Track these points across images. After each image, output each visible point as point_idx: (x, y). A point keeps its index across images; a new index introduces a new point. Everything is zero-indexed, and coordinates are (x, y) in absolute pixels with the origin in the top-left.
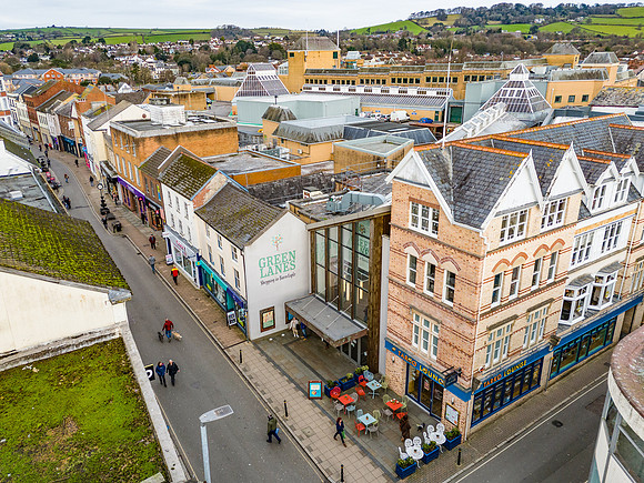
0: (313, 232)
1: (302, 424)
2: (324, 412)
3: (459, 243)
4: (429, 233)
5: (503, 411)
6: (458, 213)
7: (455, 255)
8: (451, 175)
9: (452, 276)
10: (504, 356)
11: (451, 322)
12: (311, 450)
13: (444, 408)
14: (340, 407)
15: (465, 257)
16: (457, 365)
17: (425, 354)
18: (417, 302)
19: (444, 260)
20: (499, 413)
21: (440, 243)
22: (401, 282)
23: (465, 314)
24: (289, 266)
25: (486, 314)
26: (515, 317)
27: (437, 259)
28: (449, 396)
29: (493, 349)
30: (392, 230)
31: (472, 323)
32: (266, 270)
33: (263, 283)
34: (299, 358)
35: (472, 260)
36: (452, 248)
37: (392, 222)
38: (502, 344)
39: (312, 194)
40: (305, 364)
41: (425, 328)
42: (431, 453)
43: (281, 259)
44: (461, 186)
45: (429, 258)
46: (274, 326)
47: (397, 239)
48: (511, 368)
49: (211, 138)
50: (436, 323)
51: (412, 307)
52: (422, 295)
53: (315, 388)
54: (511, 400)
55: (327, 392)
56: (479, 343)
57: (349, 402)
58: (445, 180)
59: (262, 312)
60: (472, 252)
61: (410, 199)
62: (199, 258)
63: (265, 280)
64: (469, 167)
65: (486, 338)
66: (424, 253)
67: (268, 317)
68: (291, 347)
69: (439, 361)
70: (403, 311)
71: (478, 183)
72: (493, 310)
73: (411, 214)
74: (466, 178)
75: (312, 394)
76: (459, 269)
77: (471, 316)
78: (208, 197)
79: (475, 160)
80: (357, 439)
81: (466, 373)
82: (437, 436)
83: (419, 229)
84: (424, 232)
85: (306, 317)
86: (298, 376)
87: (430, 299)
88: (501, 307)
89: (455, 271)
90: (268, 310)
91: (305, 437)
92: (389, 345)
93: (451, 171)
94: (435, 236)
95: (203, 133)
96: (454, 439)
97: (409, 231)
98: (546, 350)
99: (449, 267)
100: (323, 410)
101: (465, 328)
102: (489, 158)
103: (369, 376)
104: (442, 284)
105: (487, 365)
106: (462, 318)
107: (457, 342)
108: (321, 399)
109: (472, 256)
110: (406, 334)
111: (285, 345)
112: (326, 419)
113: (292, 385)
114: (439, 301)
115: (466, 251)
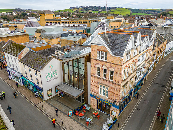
0: (63, 63)
2: (75, 120)
3: (115, 62)
4: (104, 60)
5: (125, 109)
6: (114, 53)
7: (113, 66)
8: (109, 41)
10: (125, 93)
11: (112, 86)
13: (111, 111)
14: (79, 118)
15: (117, 66)
16: (115, 98)
17: (104, 97)
18: (100, 81)
19: (109, 68)
21: (108, 62)
22: (95, 76)
23: (117, 83)
24: (55, 75)
25: (122, 82)
26: (128, 82)
27: (107, 67)
30: (91, 60)
31: (120, 86)
32: (48, 77)
33: (47, 82)
34: (62, 104)
35: (119, 67)
36: (112, 63)
37: (92, 57)
39: (58, 52)
40: (65, 105)
41: (104, 89)
43: (53, 73)
44: (113, 44)
45: (104, 67)
46: (52, 95)
47: (93, 63)
48: (127, 96)
49: (20, 38)
50: (107, 87)
51: (99, 83)
52: (102, 79)
53: (70, 113)
54: (126, 105)
55: (74, 113)
58: (108, 43)
59: (48, 91)
60: (119, 64)
61: (97, 50)
62: (22, 76)
63: (48, 80)
64: (114, 39)
65: (122, 89)
66: (102, 66)
67: (50, 92)
68: (59, 100)
69: (109, 98)
70: (96, 85)
71: (118, 43)
72: (124, 81)
73: (97, 55)
74: (114, 42)
75: (70, 115)
76: (115, 70)
77: (119, 84)
78: (23, 56)
79: (116, 36)
80: (88, 127)
81: (118, 101)
83: (100, 59)
84: (102, 60)
85: (67, 92)
87: (105, 80)
89: (113, 70)
90: (50, 90)
92: (92, 95)
94: (106, 61)
95: (17, 36)
97: (97, 60)
99: (111, 69)
100: (74, 119)
101: (118, 87)
102: (120, 36)
104: (109, 75)
105: (122, 97)
106: (116, 84)
107: (115, 92)
108: (72, 116)
109: (119, 65)
110: (97, 91)
111: (57, 100)
112: (76, 122)
113: (62, 113)
114: (108, 80)
115: (117, 64)
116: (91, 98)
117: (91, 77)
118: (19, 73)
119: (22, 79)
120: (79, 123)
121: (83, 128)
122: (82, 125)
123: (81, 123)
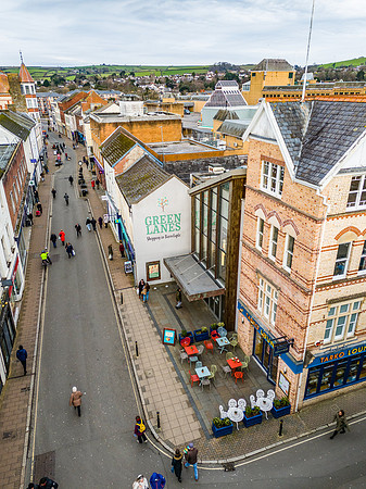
0: (193, 195)
1: (147, 366)
2: (171, 358)
3: (299, 204)
4: (276, 194)
5: (346, 389)
6: (301, 170)
7: (295, 218)
8: (305, 130)
9: (292, 240)
10: (351, 334)
11: (288, 289)
12: (144, 391)
13: (278, 375)
14: (184, 356)
15: (303, 218)
16: (291, 335)
18: (262, 267)
19: (285, 223)
20: (341, 391)
21: (283, 204)
22: (251, 246)
23: (300, 283)
24: (175, 227)
25: (325, 285)
27: (280, 222)
28: (282, 366)
29: (335, 325)
30: (247, 192)
31: (307, 294)
32: (152, 228)
33: (149, 239)
34: (171, 307)
35: (310, 223)
36: (293, 209)
37: (247, 184)
38: (348, 321)
41: (268, 293)
42: (253, 418)
43: (166, 219)
44: (312, 140)
45: (273, 221)
46: (159, 278)
47: (250, 202)
48: (357, 347)
50: (275, 290)
51: (258, 272)
52: (267, 259)
53: (169, 335)
54: (357, 380)
56: (314, 316)
57: (194, 352)
58: (297, 134)
59: (148, 264)
60: (310, 213)
61: (263, 157)
62: (119, 217)
63: (151, 236)
64: (326, 120)
65: (325, 312)
66: (270, 216)
67: (153, 269)
68: (169, 297)
69: (276, 328)
70: (251, 275)
71: (330, 136)
72: (334, 283)
73: (262, 174)
74: (319, 132)
76: (298, 233)
77: (305, 285)
78: (127, 166)
79: (333, 112)
80: (191, 390)
81: (298, 344)
82: (264, 402)
83: (268, 191)
84: (272, 193)
85: (179, 277)
86: (163, 322)
87: (272, 264)
88: (346, 280)
89: (294, 235)
90: (154, 263)
91: (144, 377)
92: (240, 307)
93: (306, 126)
94: (279, 197)
95: (153, 123)
96: (282, 408)
97: (260, 192)
99: (289, 230)
100: (171, 355)
101: (300, 298)
102: (349, 108)
103: (223, 332)
104: (283, 249)
105: (326, 341)
106: (298, 287)
107: (292, 312)
108: (174, 345)
109: (310, 218)
110: (253, 298)
111: (164, 295)
112: (170, 364)
113: (155, 329)
114: (280, 267)
115: (306, 212)
116: (239, 316)
117: (242, 249)
118: (116, 208)
119: (119, 224)
120: (175, 369)
121: (180, 386)
122: (180, 379)
123: (182, 372)
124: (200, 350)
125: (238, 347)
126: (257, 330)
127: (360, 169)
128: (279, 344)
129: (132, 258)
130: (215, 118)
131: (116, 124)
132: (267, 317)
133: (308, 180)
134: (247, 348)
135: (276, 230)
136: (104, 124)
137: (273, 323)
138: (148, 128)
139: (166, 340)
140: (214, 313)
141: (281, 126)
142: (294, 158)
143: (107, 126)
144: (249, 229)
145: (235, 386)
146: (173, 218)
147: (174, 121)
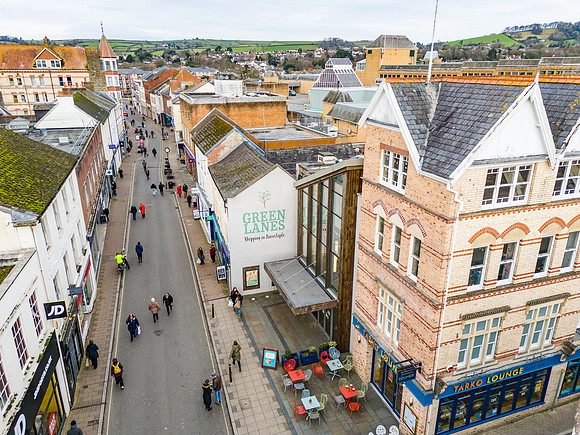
0: (300, 189)
1: (242, 394)
2: (271, 385)
3: (426, 201)
4: (398, 188)
5: (485, 426)
6: (428, 160)
7: (422, 216)
8: (432, 116)
9: (418, 242)
10: (489, 358)
11: (413, 301)
12: (238, 425)
13: (402, 408)
14: (288, 383)
15: (431, 217)
16: (417, 357)
17: (389, 337)
18: (383, 274)
19: (411, 222)
20: (479, 427)
21: (406, 200)
22: (369, 249)
23: (428, 294)
24: (278, 225)
25: (458, 297)
26: (507, 309)
27: (403, 221)
28: (408, 396)
29: (471, 346)
30: (364, 186)
31: (436, 307)
32: (251, 226)
33: (247, 239)
34: (272, 322)
35: (440, 223)
36: (419, 206)
37: (364, 176)
38: (486, 342)
40: (276, 329)
41: (389, 306)
43: (268, 216)
44: (440, 127)
45: (396, 220)
46: (258, 286)
47: (368, 198)
48: (498, 373)
50: (398, 302)
51: (377, 280)
52: (388, 266)
53: (270, 356)
54: (499, 414)
56: (446, 334)
57: (300, 378)
58: (422, 120)
59: (246, 270)
60: (440, 211)
61: (382, 146)
62: (211, 213)
63: (250, 236)
64: (456, 105)
65: (458, 329)
66: (391, 214)
67: (252, 276)
69: (400, 349)
70: (370, 283)
71: (461, 123)
72: (469, 295)
73: (382, 165)
74: (448, 118)
76: (425, 235)
77: (434, 297)
78: (223, 154)
79: (464, 95)
81: (426, 369)
83: (389, 184)
84: (393, 188)
85: (283, 286)
86: (262, 340)
87: (394, 271)
88: (483, 292)
89: (421, 237)
90: (253, 268)
91: (239, 408)
92: (355, 322)
93: (433, 110)
94: (403, 192)
97: (379, 186)
98: (556, 359)
99: (414, 231)
100: (271, 381)
101: (428, 312)
104: (407, 253)
105: (460, 365)
106: (425, 299)
107: (419, 329)
108: (275, 369)
109: (440, 217)
110: (371, 312)
111: (265, 308)
112: (271, 393)
113: (253, 349)
114: (404, 274)
115: (434, 210)
116: (355, 334)
117: (358, 252)
118: (208, 202)
119: (212, 222)
120: (277, 398)
121: (282, 419)
122: (282, 411)
123: (286, 403)
124: (307, 375)
125: (353, 372)
126: (376, 351)
127: (496, 161)
128: (403, 368)
129: (226, 261)
130: (325, 100)
131: (210, 106)
132: (388, 335)
133: (436, 173)
134: (364, 373)
135: (399, 231)
136: (196, 106)
137: (397, 343)
138: (247, 111)
139: (266, 363)
140: (323, 330)
141: (403, 110)
142: (420, 147)
143: (200, 107)
144: (366, 229)
145: (350, 421)
146: (276, 215)
147: (278, 103)
